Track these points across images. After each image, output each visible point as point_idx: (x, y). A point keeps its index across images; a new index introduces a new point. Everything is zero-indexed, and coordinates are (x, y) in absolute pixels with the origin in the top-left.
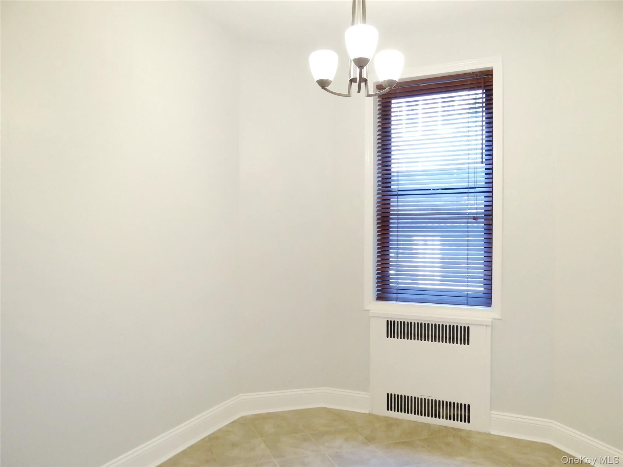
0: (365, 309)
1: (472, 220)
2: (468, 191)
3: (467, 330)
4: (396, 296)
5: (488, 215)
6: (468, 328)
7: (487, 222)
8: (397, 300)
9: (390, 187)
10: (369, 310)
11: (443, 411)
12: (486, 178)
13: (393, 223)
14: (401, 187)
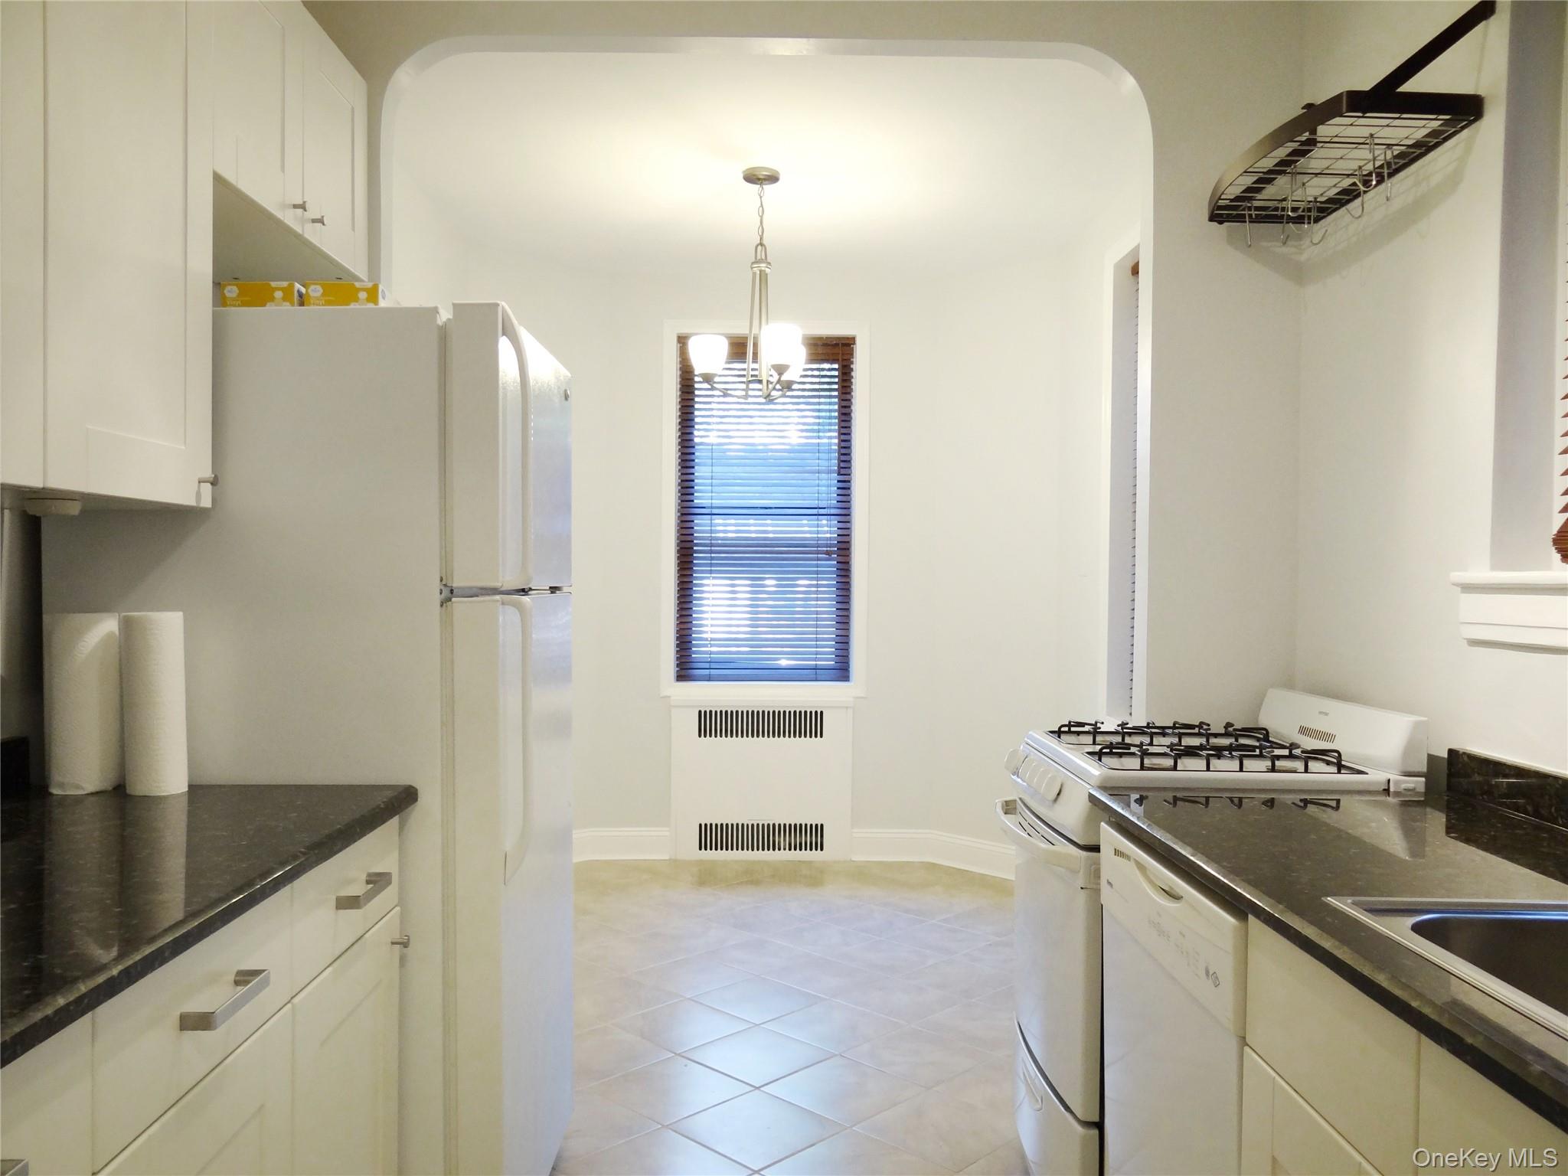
0: (661, 695)
1: (824, 556)
2: (815, 512)
3: (819, 716)
4: (708, 673)
5: (843, 549)
6: (822, 713)
7: (841, 559)
8: (709, 678)
9: (693, 501)
10: (669, 697)
11: (785, 840)
12: (838, 481)
13: (699, 558)
14: (716, 502)
